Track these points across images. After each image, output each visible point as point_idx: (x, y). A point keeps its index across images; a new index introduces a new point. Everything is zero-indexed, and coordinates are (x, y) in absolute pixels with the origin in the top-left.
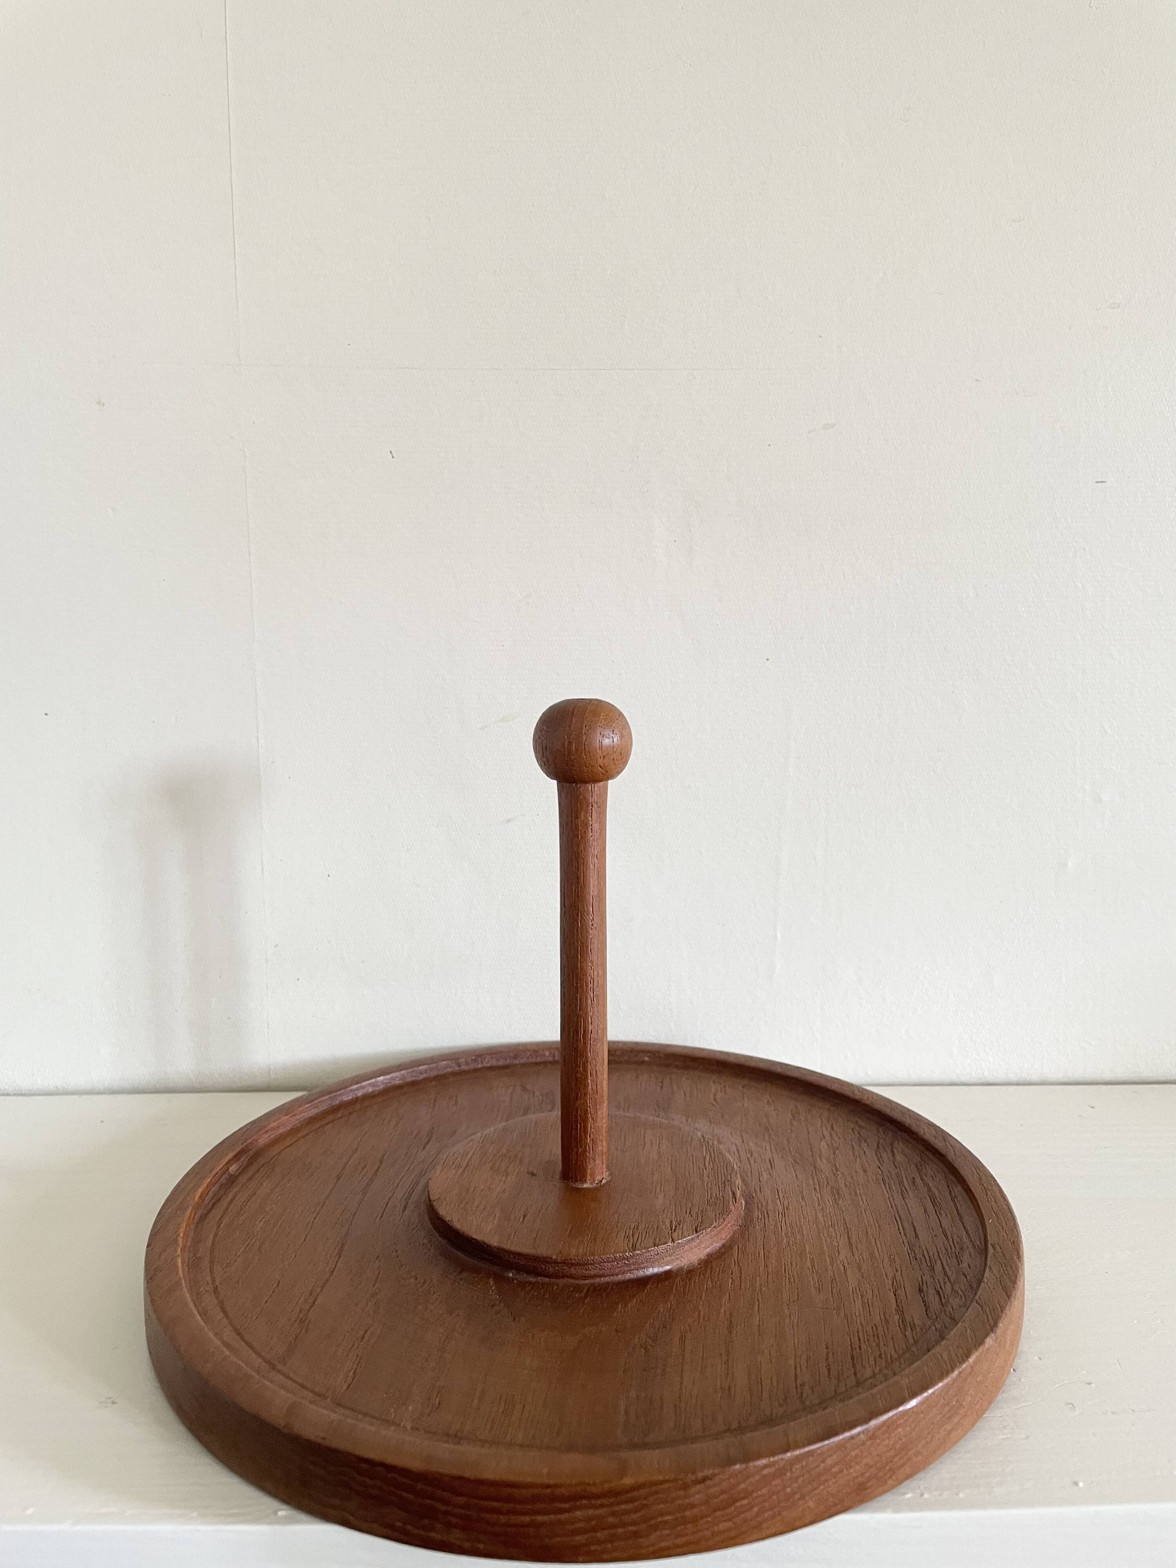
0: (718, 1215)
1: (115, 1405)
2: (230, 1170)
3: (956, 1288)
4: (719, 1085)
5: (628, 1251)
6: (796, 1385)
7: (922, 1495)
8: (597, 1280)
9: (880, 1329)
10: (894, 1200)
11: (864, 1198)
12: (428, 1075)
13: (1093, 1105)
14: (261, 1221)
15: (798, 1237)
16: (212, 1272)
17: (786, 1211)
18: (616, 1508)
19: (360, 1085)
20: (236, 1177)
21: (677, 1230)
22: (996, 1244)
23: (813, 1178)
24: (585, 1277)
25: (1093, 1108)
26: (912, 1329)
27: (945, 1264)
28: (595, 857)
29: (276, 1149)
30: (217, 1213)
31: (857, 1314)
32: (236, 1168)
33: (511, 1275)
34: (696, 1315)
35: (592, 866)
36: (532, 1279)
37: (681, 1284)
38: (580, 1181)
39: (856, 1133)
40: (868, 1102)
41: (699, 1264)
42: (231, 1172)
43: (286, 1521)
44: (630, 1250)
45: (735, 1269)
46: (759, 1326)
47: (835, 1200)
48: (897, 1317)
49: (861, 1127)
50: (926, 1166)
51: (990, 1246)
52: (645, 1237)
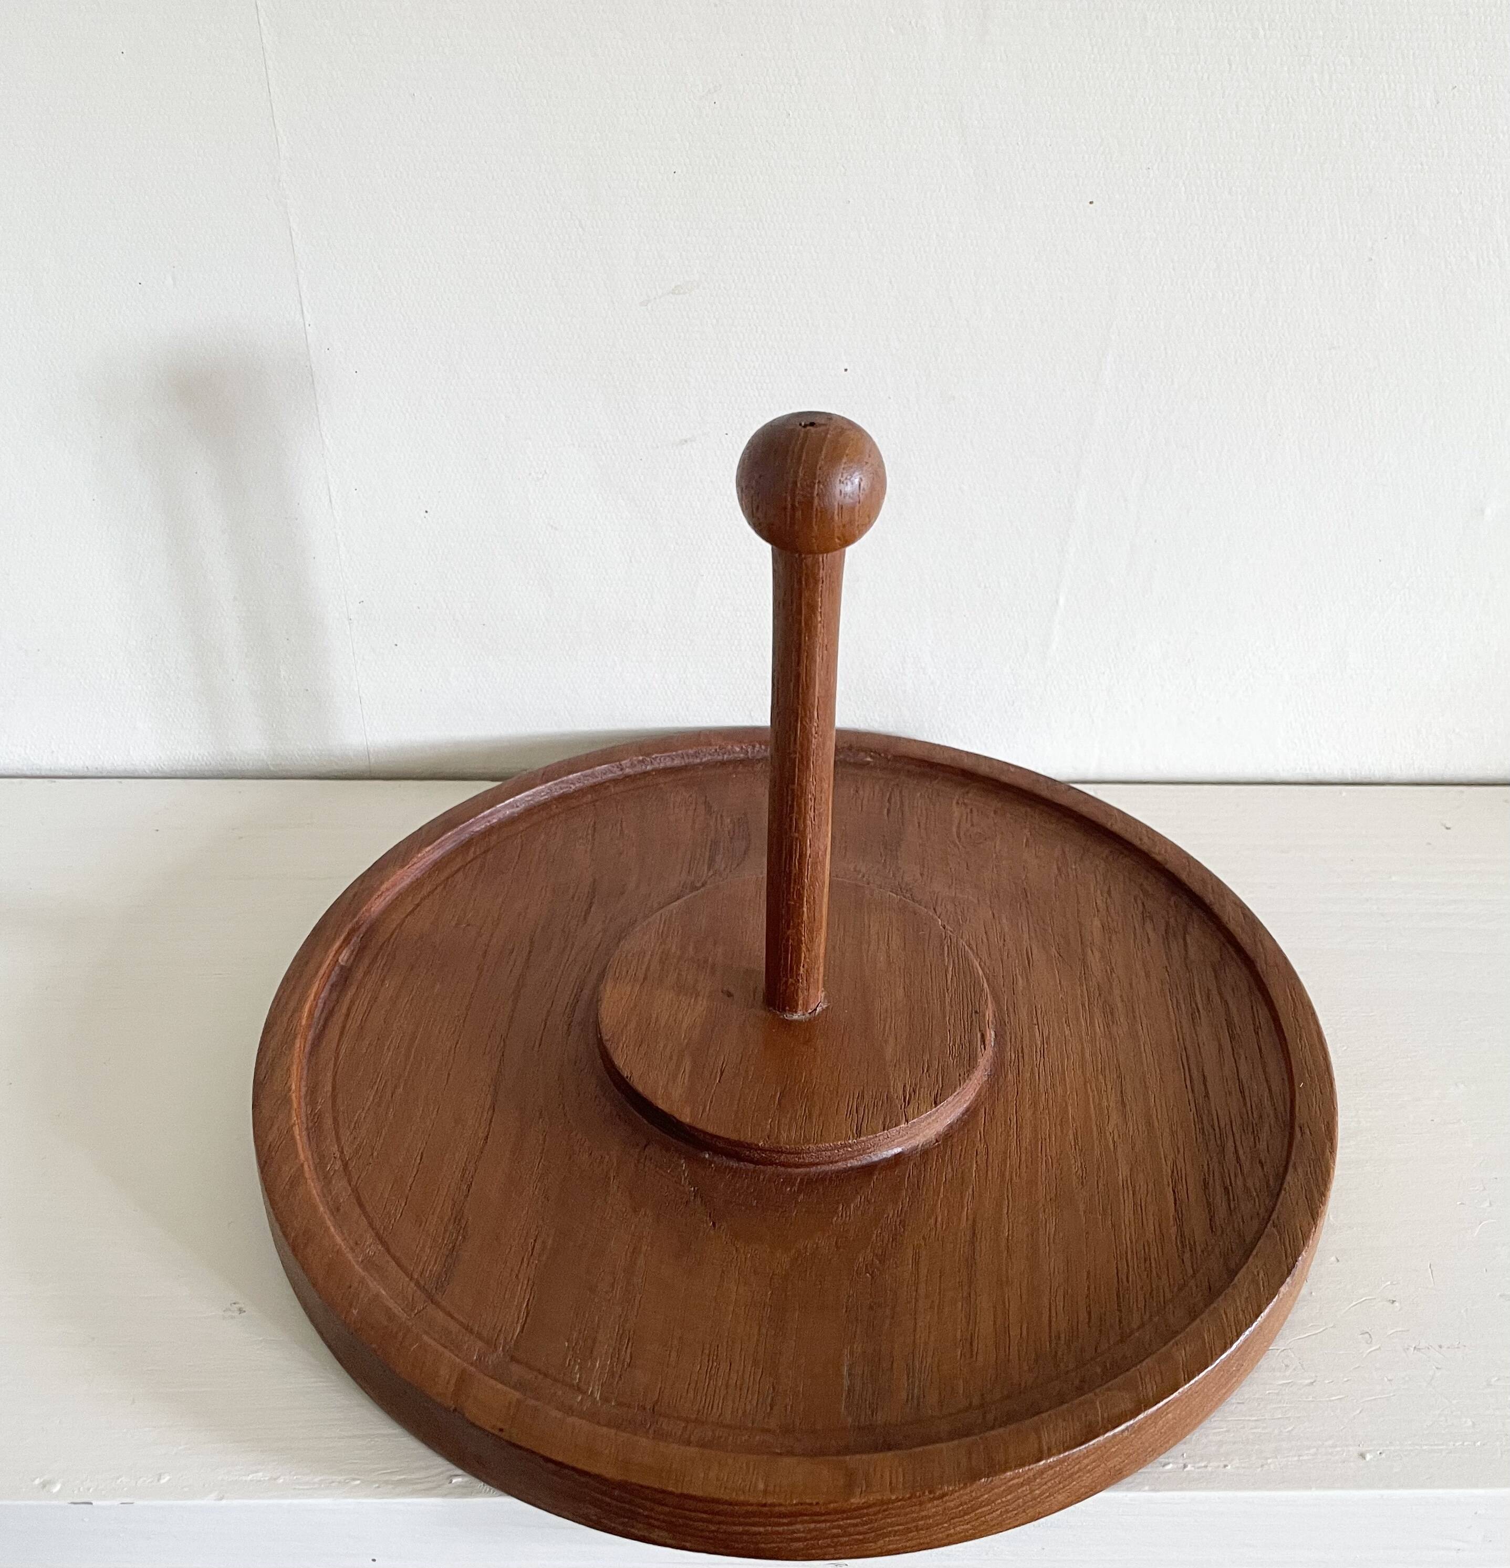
0: (962, 1075)
1: (243, 1314)
2: (340, 961)
3: (1250, 1184)
4: (963, 808)
5: (851, 1137)
6: (1050, 1337)
7: (1185, 1466)
8: (813, 1169)
9: (1154, 1249)
10: (1181, 1028)
11: (1144, 1022)
12: (581, 785)
13: (1448, 826)
14: (389, 1048)
15: (1060, 1091)
16: (338, 1139)
17: (1046, 1046)
18: (841, 1523)
19: (494, 808)
20: (350, 969)
21: (912, 1102)
22: (1306, 1125)
23: (1081, 985)
24: (798, 1166)
25: (1447, 828)
26: (1191, 1251)
27: (1238, 1143)
28: (825, 648)
29: (397, 917)
30: (333, 1032)
31: (1127, 1223)
32: (347, 954)
33: (707, 1156)
34: (932, 1221)
35: (818, 659)
36: (734, 1164)
37: (915, 1173)
38: (789, 1011)
39: (1139, 902)
40: (1159, 858)
41: (937, 1141)
42: (342, 964)
43: (464, 1492)
44: (853, 1137)
45: (981, 1147)
46: (1008, 1240)
47: (1108, 1024)
48: (1173, 1230)
49: (1145, 892)
50: (1227, 968)
51: (1297, 1129)
52: (873, 1113)
